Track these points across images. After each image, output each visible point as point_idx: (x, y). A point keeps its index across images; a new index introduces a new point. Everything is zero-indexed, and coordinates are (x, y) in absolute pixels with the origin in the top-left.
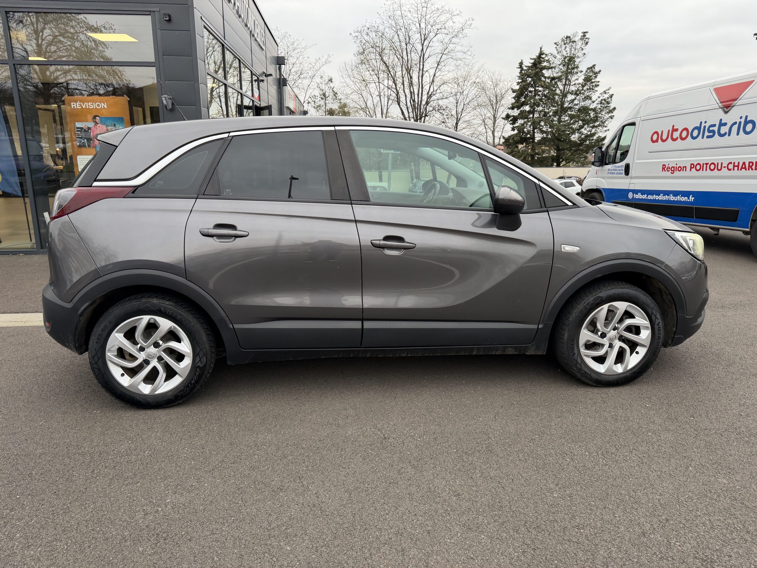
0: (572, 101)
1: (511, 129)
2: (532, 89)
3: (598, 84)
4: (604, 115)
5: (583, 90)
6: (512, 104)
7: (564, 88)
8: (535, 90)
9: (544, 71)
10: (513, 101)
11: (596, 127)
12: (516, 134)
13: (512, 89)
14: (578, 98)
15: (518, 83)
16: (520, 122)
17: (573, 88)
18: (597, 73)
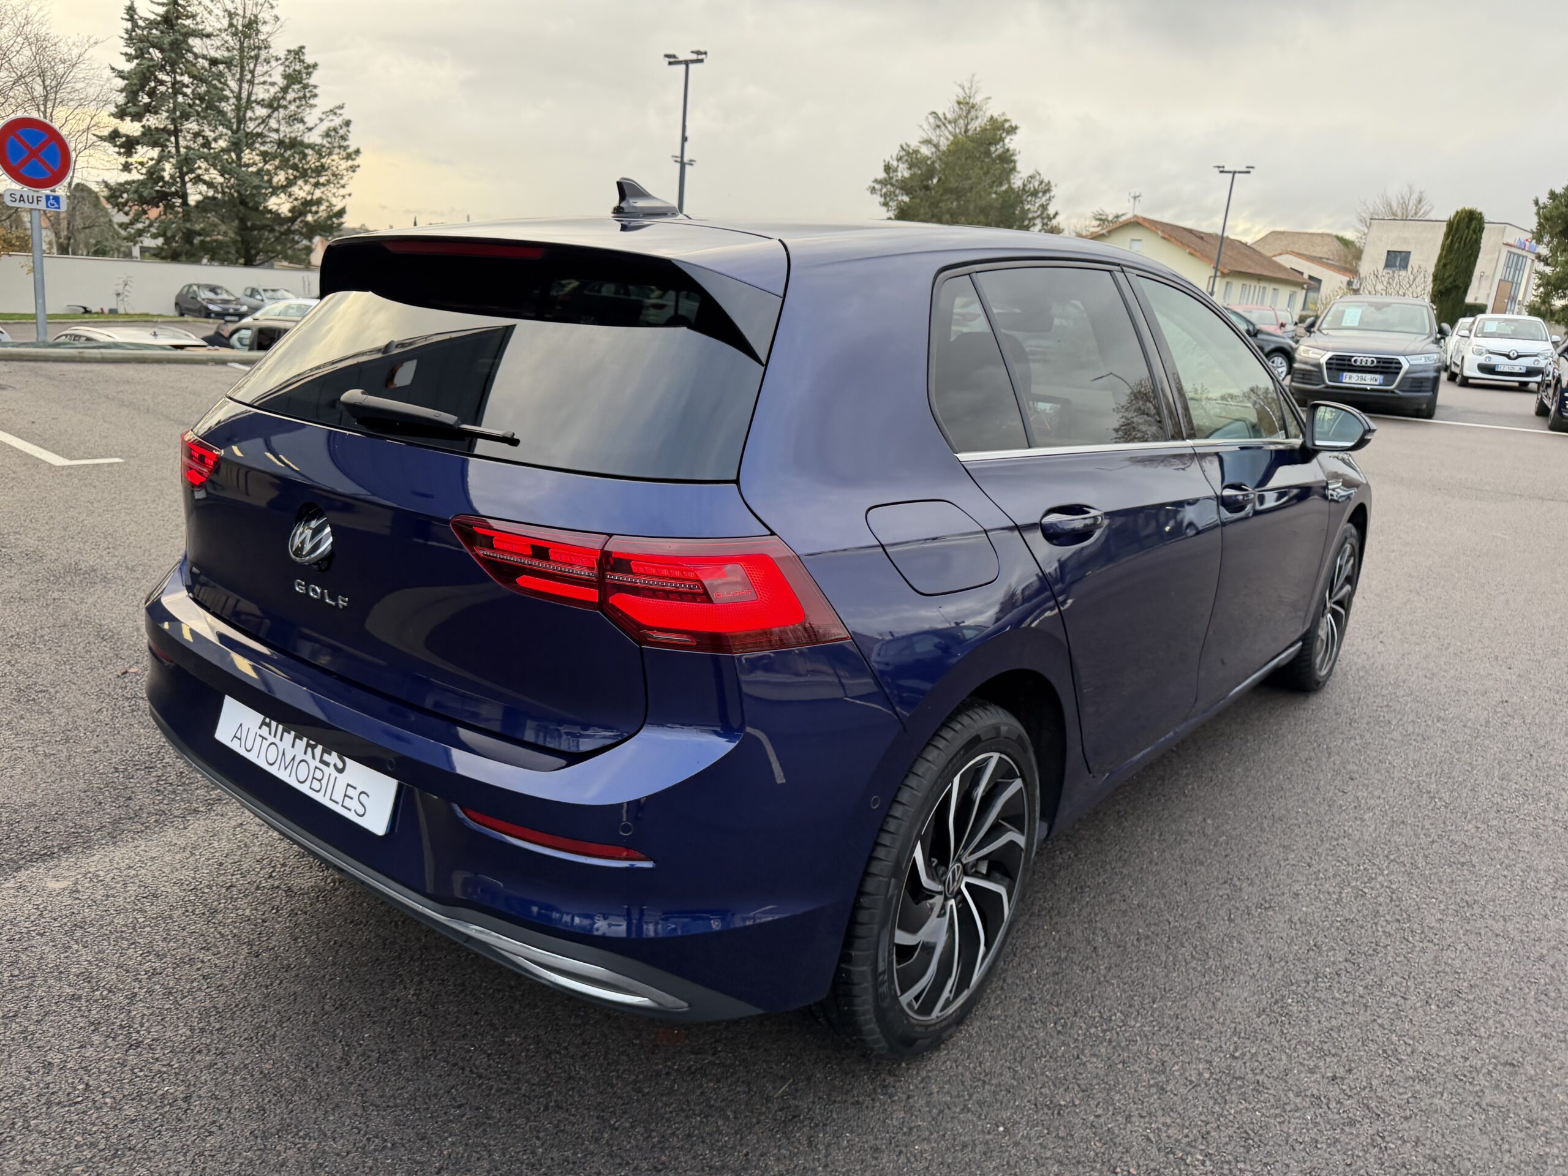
0: (264, 121)
1: (121, 167)
2: (162, 76)
3: (316, 91)
4: (336, 161)
5: (284, 98)
6: (117, 106)
7: (240, 88)
8: (175, 83)
9: (192, 41)
10: (121, 99)
11: (323, 185)
12: (142, 183)
13: (113, 69)
14: (276, 114)
15: (129, 58)
16: (146, 154)
17: (260, 93)
18: (308, 67)
